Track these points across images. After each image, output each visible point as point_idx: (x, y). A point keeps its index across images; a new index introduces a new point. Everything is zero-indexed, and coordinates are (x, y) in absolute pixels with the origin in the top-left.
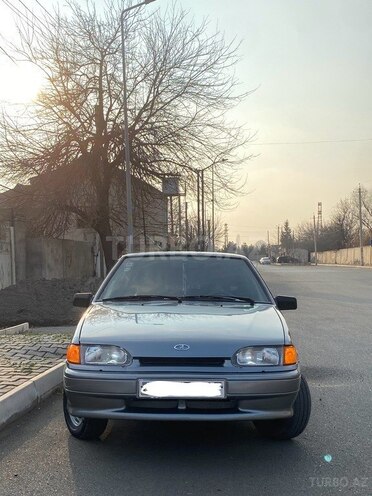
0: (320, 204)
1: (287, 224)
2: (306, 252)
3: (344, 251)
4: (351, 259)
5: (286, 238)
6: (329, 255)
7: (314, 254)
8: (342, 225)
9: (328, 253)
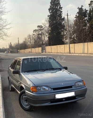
0: (18, 38)
1: (11, 43)
2: (16, 50)
3: (26, 50)
4: (28, 51)
5: (11, 46)
6: (23, 51)
7: (18, 50)
8: (25, 43)
9: (22, 50)
